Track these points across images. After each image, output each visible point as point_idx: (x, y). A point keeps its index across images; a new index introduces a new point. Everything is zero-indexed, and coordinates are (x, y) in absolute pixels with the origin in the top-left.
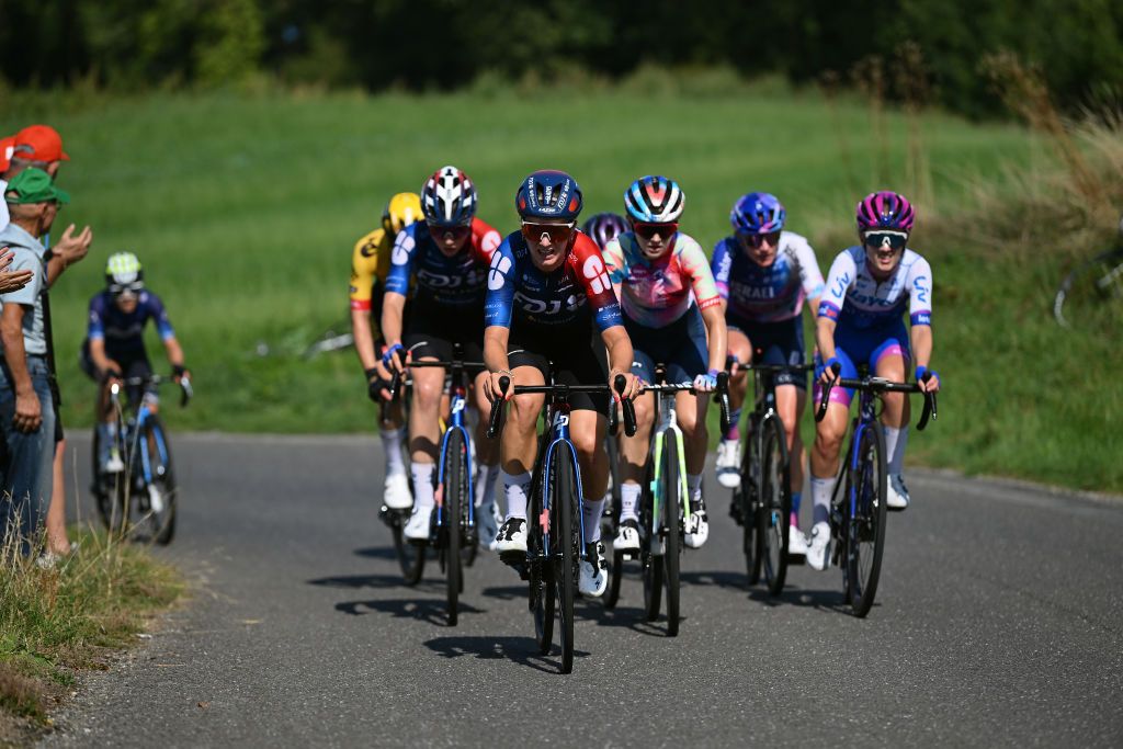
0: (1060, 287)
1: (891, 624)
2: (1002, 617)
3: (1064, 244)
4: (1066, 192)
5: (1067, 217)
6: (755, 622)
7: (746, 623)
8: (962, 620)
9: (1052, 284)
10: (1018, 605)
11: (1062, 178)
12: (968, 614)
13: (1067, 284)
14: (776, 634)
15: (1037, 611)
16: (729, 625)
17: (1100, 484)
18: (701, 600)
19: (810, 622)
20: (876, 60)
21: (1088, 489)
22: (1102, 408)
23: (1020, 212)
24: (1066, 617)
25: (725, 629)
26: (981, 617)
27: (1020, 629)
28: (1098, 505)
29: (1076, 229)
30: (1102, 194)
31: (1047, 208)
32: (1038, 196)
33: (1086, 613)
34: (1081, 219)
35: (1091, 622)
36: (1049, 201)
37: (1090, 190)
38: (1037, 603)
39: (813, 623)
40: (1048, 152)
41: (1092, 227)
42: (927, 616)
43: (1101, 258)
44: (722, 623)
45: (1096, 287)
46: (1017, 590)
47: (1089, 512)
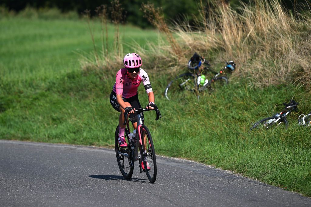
0: (167, 86)
1: (101, 202)
2: (140, 200)
3: (169, 71)
4: (170, 53)
5: (170, 62)
6: (53, 202)
7: (50, 202)
8: (126, 201)
9: (164, 85)
10: (146, 196)
11: (168, 48)
12: (128, 199)
13: (170, 85)
14: (60, 206)
15: (153, 198)
16: (44, 202)
17: (179, 155)
18: (35, 194)
19: (72, 202)
20: (104, 6)
21: (174, 156)
22: (180, 129)
23: (154, 59)
24: (162, 200)
25: (42, 204)
26: (133, 200)
27: (146, 204)
28: (177, 162)
29: (173, 66)
30: (182, 54)
31: (163, 58)
32: (160, 54)
33: (170, 199)
34: (175, 63)
35: (171, 202)
36: (164, 56)
37: (178, 52)
38: (153, 196)
39: (74, 202)
40: (163, 39)
41: (179, 65)
42: (114, 200)
43: (181, 76)
44: (42, 202)
45: (180, 86)
46: (146, 191)
47: (175, 164)
